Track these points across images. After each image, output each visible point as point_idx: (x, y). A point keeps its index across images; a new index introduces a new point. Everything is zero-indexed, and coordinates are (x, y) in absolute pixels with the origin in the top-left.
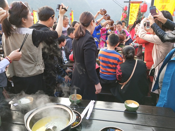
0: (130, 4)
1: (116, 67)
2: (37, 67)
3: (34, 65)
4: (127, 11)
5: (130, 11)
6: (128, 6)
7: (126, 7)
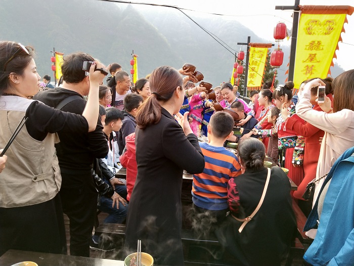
0: (248, 49)
1: (227, 183)
2: (37, 185)
3: (29, 180)
4: (245, 60)
5: (250, 61)
6: (245, 52)
7: (242, 54)
